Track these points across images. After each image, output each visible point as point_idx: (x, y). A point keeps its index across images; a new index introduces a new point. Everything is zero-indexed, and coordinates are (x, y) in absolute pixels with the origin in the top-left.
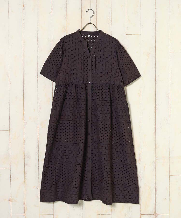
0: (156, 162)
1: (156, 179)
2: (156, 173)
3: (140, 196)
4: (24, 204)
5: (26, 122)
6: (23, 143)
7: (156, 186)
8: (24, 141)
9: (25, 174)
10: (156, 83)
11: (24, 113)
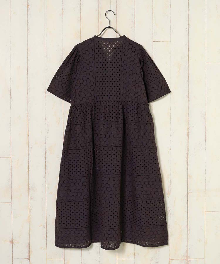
0: (188, 196)
1: (188, 217)
2: (188, 209)
3: (169, 236)
4: (29, 246)
5: (31, 147)
6: (28, 172)
7: (189, 224)
8: (28, 170)
9: (29, 209)
10: (189, 100)
11: (28, 136)
